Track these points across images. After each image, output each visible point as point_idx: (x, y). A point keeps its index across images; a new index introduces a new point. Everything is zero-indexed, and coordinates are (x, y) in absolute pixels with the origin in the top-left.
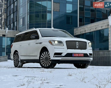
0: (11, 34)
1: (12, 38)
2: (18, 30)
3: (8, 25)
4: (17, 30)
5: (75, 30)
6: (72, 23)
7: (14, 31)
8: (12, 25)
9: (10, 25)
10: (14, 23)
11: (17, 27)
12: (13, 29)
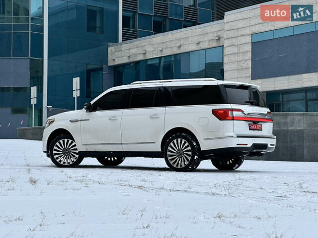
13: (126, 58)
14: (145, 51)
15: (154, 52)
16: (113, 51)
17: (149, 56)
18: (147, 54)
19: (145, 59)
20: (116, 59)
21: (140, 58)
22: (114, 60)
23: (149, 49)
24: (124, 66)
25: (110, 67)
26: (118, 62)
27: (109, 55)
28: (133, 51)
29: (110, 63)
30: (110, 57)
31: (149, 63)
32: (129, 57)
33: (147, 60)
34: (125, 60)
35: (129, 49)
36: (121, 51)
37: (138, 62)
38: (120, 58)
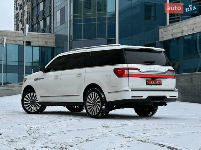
0: (40, 40)
1: (41, 47)
2: (52, 33)
3: (35, 24)
4: (50, 32)
5: (161, 30)
6: (155, 17)
7: (45, 34)
8: (42, 23)
9: (38, 23)
10: (45, 20)
11: (50, 26)
12: (44, 31)
13: (171, 35)
14: (183, 30)
15: (188, 31)
16: (162, 32)
17: (185, 34)
18: (184, 32)
19: (183, 36)
20: (164, 37)
21: (180, 35)
22: (163, 37)
23: (185, 28)
24: (170, 41)
25: (161, 42)
26: (166, 38)
27: (160, 34)
28: (175, 31)
29: (161, 40)
30: (160, 35)
31: (186, 38)
32: (172, 35)
33: (184, 36)
34: (170, 37)
35: (173, 30)
36: (168, 31)
37: (178, 38)
38: (167, 36)
